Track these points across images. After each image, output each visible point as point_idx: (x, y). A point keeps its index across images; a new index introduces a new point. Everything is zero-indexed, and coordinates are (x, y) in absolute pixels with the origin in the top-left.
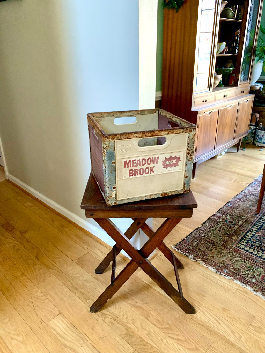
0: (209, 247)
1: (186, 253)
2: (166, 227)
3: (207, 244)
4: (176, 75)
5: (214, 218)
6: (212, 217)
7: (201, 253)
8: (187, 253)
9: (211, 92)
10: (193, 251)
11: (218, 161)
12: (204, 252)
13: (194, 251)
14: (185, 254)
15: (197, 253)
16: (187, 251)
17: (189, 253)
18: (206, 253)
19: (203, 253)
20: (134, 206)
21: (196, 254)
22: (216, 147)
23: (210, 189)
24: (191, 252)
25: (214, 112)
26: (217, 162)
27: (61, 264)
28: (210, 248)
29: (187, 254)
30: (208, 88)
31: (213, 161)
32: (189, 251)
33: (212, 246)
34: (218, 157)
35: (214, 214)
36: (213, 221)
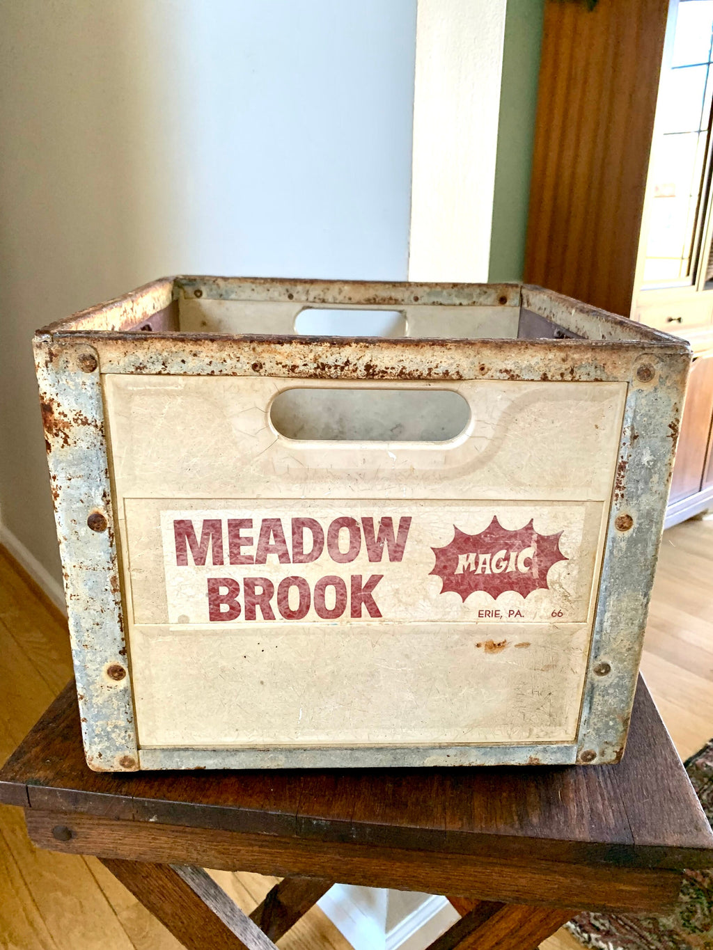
0: (696, 912)
1: (593, 936)
2: (503, 925)
3: (685, 891)
4: (576, 224)
5: (707, 766)
6: (700, 761)
7: (660, 941)
8: (598, 930)
9: (697, 290)
10: (623, 927)
11: (709, 531)
12: (671, 933)
13: (629, 922)
14: (590, 938)
15: (642, 937)
16: (597, 924)
17: (607, 934)
18: (684, 941)
19: (666, 938)
20: (309, 821)
21: (638, 941)
22: (707, 481)
23: (686, 635)
24: (614, 930)
25: (707, 360)
26: (705, 536)
27: (65, 922)
28: (699, 915)
29: (597, 940)
30: (688, 274)
31: (691, 530)
32: (607, 924)
33: (705, 904)
34: (705, 518)
35: (707, 747)
36: (706, 780)
